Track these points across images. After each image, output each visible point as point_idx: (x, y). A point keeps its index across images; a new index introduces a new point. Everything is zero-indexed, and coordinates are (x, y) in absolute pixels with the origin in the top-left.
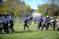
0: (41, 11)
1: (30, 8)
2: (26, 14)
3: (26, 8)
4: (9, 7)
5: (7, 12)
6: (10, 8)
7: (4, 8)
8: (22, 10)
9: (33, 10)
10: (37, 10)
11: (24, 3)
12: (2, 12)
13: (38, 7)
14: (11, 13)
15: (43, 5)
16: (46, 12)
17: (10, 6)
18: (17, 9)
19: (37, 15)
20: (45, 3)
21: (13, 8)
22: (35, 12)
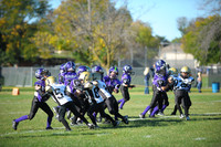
0: (192, 45)
1: (148, 32)
2: (137, 56)
3: (133, 34)
4: (71, 28)
5: (64, 48)
6: (74, 34)
7: (53, 34)
8: (121, 40)
9: (162, 39)
10: (177, 41)
11: (126, 14)
12: (47, 50)
13: (180, 29)
14: (81, 53)
15: (201, 19)
16: (210, 49)
17: (74, 27)
18: (100, 36)
19: (176, 61)
20: (206, 13)
21: (86, 35)
22: (168, 48)
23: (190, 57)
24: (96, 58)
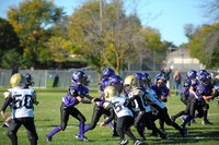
0: (198, 51)
1: (157, 37)
2: (146, 60)
3: (142, 39)
4: (83, 34)
5: (76, 53)
6: (87, 39)
7: (67, 39)
8: (130, 45)
9: (169, 44)
10: (184, 46)
11: (135, 21)
13: (187, 35)
14: (92, 57)
17: (86, 33)
18: (110, 41)
21: (97, 40)
22: (175, 53)
23: (196, 61)
24: (106, 62)
